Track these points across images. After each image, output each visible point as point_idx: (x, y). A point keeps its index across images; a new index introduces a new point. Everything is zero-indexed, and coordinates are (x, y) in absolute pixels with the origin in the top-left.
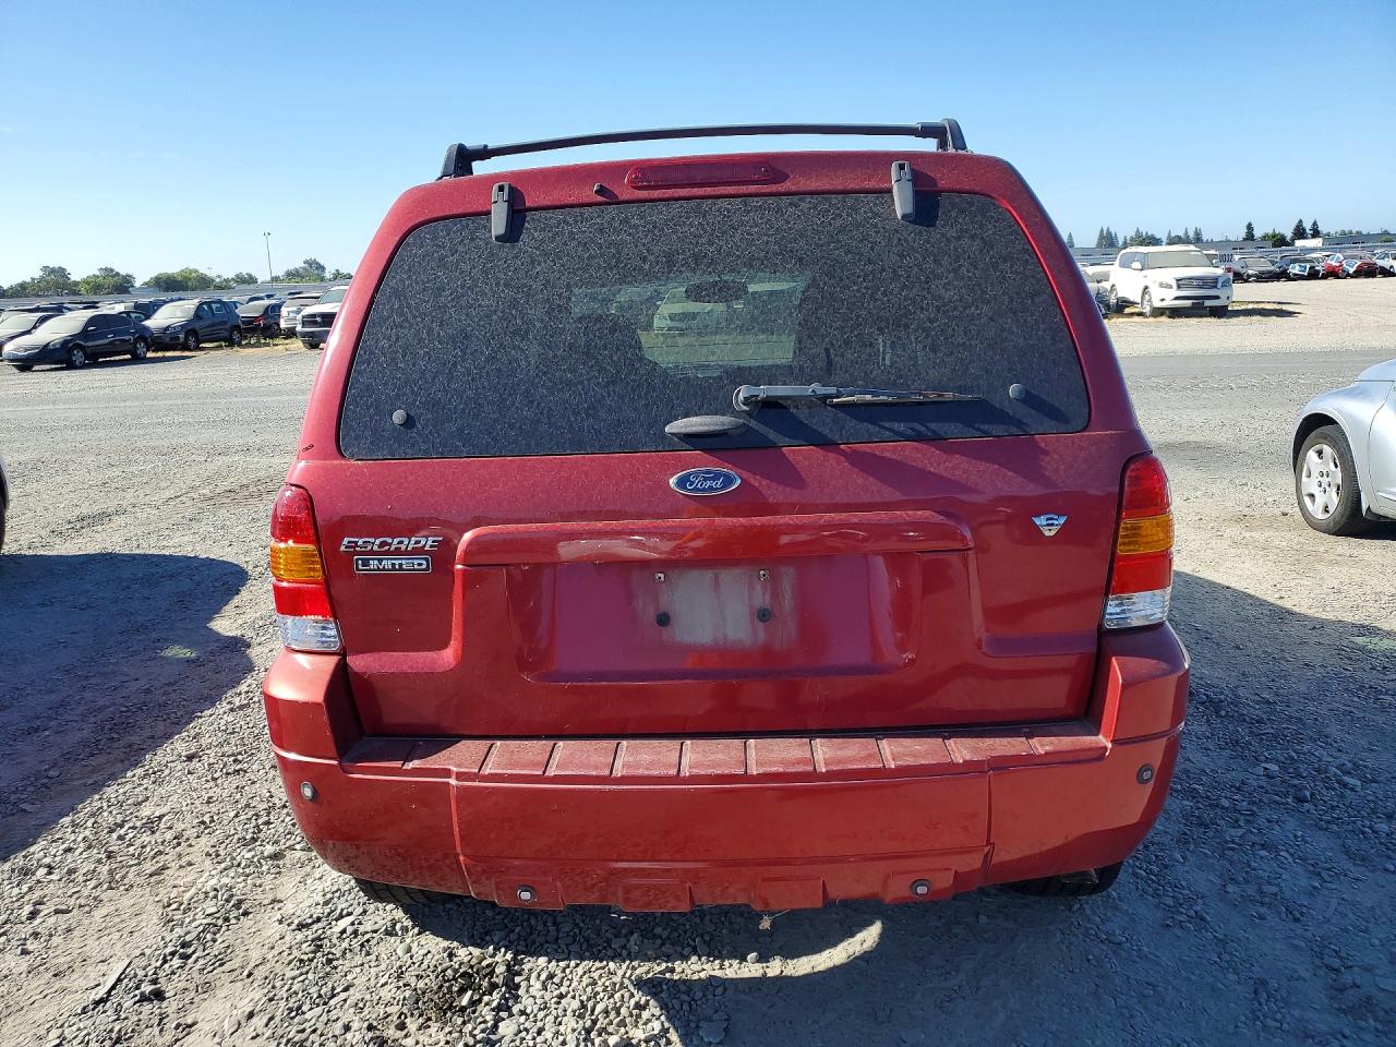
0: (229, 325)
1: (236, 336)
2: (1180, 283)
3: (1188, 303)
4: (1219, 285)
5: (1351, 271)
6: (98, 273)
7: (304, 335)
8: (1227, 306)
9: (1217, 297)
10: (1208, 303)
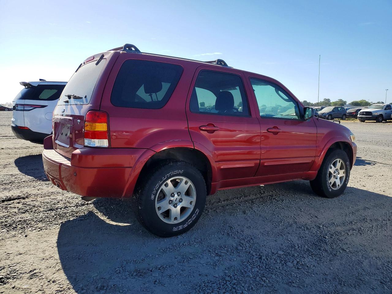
0: (342, 114)
1: (344, 117)
6: (338, 101)
7: (359, 118)
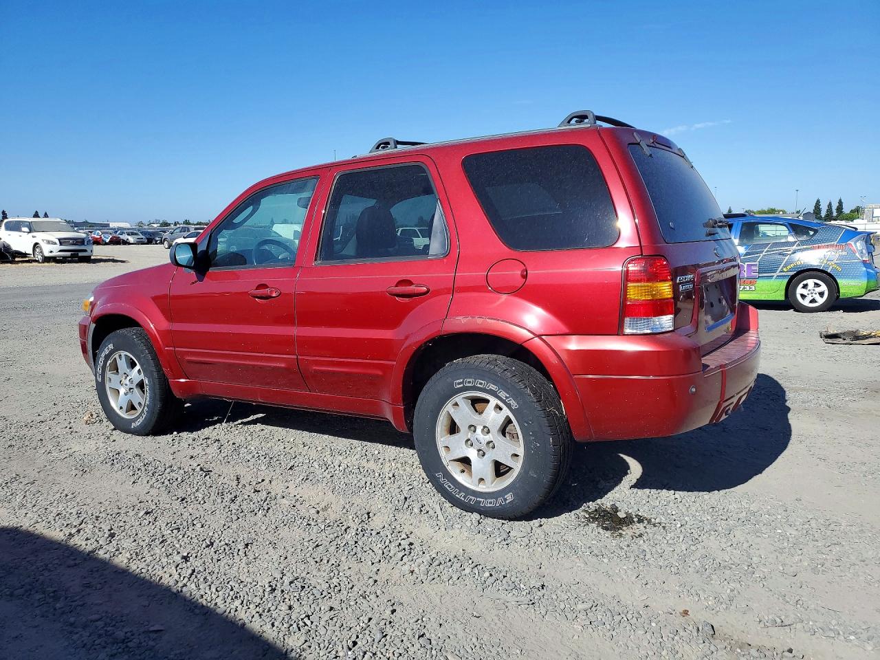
2: (61, 241)
3: (68, 254)
4: (86, 244)
5: (108, 241)
8: (90, 256)
9: (85, 251)
10: (81, 254)
